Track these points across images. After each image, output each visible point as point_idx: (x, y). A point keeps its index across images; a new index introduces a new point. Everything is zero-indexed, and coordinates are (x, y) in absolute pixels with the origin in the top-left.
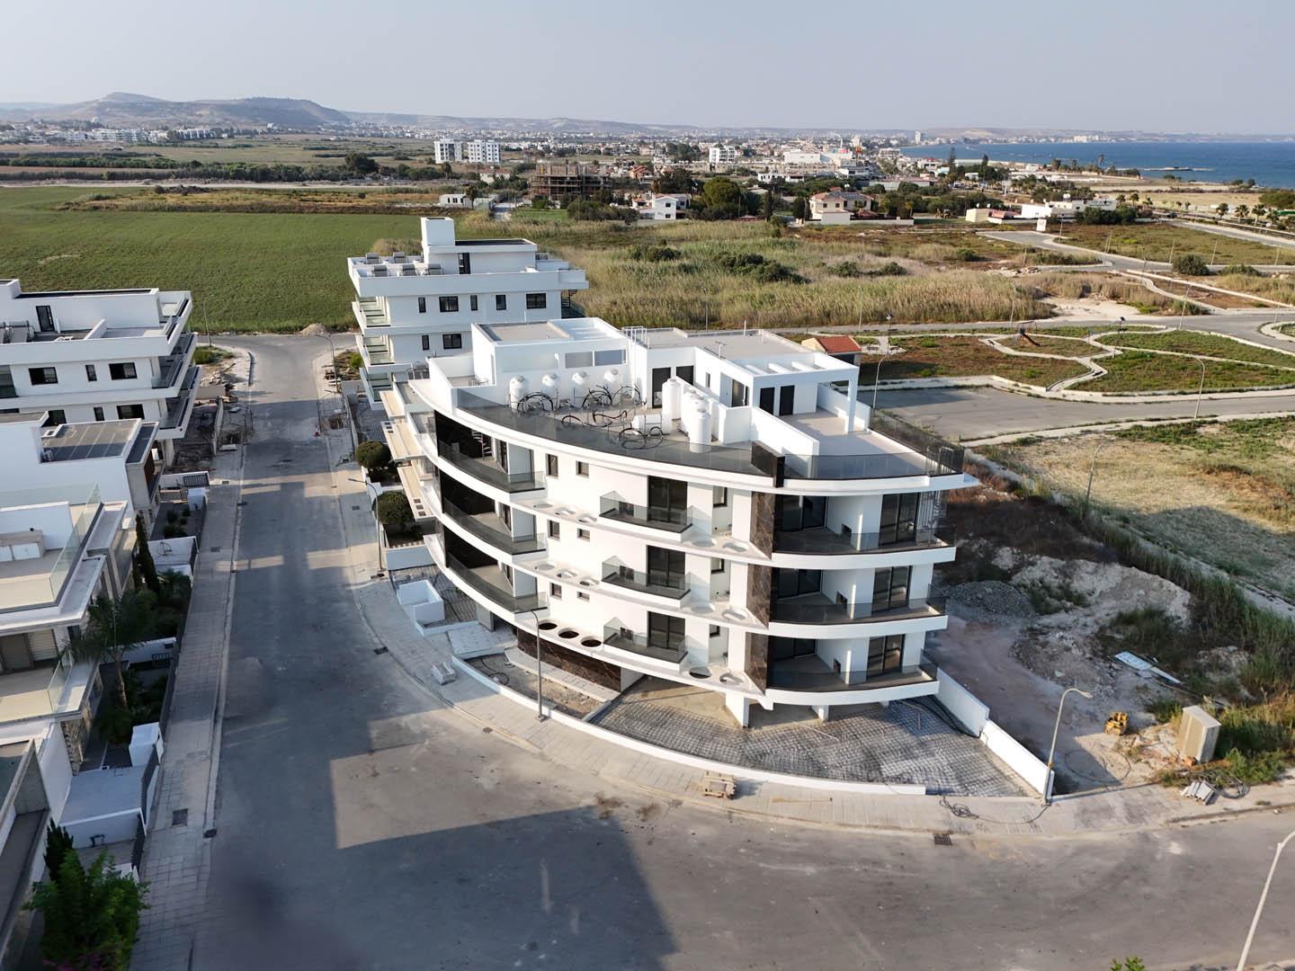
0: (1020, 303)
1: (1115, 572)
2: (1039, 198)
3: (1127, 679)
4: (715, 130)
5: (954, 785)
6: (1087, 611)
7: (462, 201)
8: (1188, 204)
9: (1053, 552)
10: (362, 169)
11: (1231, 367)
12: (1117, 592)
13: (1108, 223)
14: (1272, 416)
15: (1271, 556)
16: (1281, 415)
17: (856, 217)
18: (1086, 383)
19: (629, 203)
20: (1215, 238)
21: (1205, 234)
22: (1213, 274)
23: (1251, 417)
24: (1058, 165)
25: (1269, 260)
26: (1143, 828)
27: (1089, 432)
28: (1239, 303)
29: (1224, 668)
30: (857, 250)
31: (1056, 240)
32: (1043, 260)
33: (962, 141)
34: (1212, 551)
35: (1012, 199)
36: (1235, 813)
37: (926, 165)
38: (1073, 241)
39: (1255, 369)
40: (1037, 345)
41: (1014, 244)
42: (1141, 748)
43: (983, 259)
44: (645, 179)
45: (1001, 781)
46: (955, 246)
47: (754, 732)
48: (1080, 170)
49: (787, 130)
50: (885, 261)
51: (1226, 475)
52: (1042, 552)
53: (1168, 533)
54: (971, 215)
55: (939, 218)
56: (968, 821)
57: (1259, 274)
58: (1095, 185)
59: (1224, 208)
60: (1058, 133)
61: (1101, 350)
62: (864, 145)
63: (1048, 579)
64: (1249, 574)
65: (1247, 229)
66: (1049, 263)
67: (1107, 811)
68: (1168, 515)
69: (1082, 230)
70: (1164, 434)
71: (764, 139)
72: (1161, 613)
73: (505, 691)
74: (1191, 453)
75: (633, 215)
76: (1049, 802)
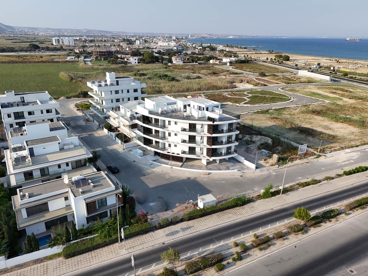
0: (229, 85)
1: (259, 137)
2: (226, 56)
3: (264, 153)
4: (133, 33)
5: (241, 169)
6: (255, 144)
7: (74, 59)
8: (259, 58)
9: (248, 134)
10: (35, 48)
11: (273, 98)
12: (260, 140)
13: (243, 63)
14: (282, 107)
15: (284, 133)
16: (283, 107)
17: (184, 62)
18: (246, 103)
19: (124, 59)
20: (267, 66)
21: (264, 65)
22: (267, 76)
23: (278, 108)
24: (227, 46)
25: (278, 72)
26: (269, 172)
27: (249, 113)
28: (273, 83)
29: (278, 150)
30: (188, 72)
31: (232, 68)
32: (231, 74)
33: (201, 37)
34: (274, 133)
35: (220, 56)
36: (282, 168)
37: (195, 46)
38: (236, 68)
39: (278, 98)
40: (235, 95)
41: (223, 69)
42: (267, 162)
43: (217, 74)
44: (123, 51)
45: (248, 168)
46: (210, 70)
47: (208, 166)
48: (233, 47)
49: (153, 34)
50: (195, 75)
51: (275, 119)
52: (247, 134)
53: (266, 130)
54: (211, 61)
55: (203, 62)
56: (244, 174)
57: (276, 76)
58: (238, 52)
59: (267, 59)
60: (225, 35)
61: (248, 95)
62: (176, 39)
63: (248, 139)
64: (280, 136)
65: (273, 64)
66: (232, 74)
67: (264, 170)
68: (266, 127)
69: (237, 65)
70: (263, 112)
71: (148, 36)
72: (268, 143)
73: (163, 165)
74: (268, 116)
75: (126, 63)
76: (256, 170)
